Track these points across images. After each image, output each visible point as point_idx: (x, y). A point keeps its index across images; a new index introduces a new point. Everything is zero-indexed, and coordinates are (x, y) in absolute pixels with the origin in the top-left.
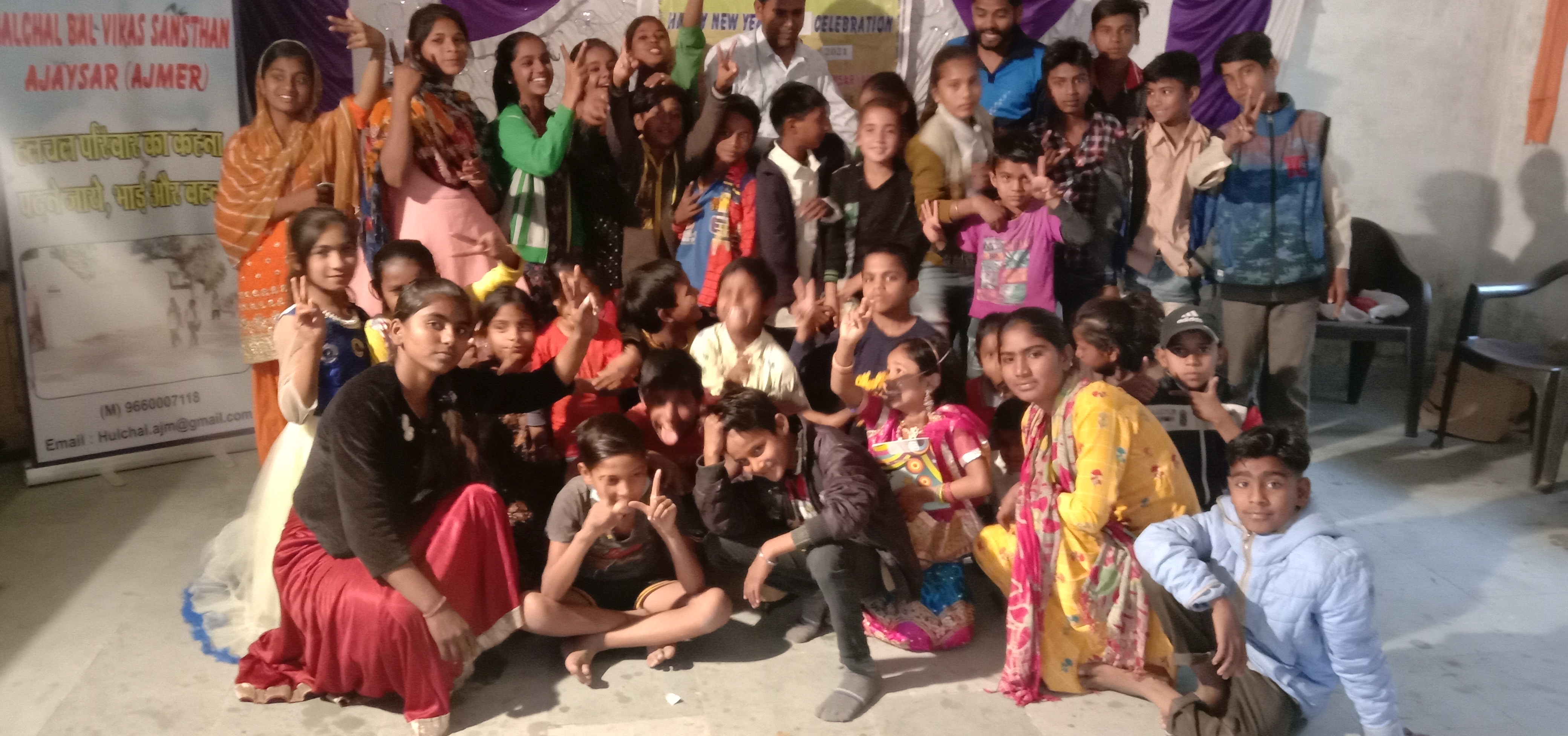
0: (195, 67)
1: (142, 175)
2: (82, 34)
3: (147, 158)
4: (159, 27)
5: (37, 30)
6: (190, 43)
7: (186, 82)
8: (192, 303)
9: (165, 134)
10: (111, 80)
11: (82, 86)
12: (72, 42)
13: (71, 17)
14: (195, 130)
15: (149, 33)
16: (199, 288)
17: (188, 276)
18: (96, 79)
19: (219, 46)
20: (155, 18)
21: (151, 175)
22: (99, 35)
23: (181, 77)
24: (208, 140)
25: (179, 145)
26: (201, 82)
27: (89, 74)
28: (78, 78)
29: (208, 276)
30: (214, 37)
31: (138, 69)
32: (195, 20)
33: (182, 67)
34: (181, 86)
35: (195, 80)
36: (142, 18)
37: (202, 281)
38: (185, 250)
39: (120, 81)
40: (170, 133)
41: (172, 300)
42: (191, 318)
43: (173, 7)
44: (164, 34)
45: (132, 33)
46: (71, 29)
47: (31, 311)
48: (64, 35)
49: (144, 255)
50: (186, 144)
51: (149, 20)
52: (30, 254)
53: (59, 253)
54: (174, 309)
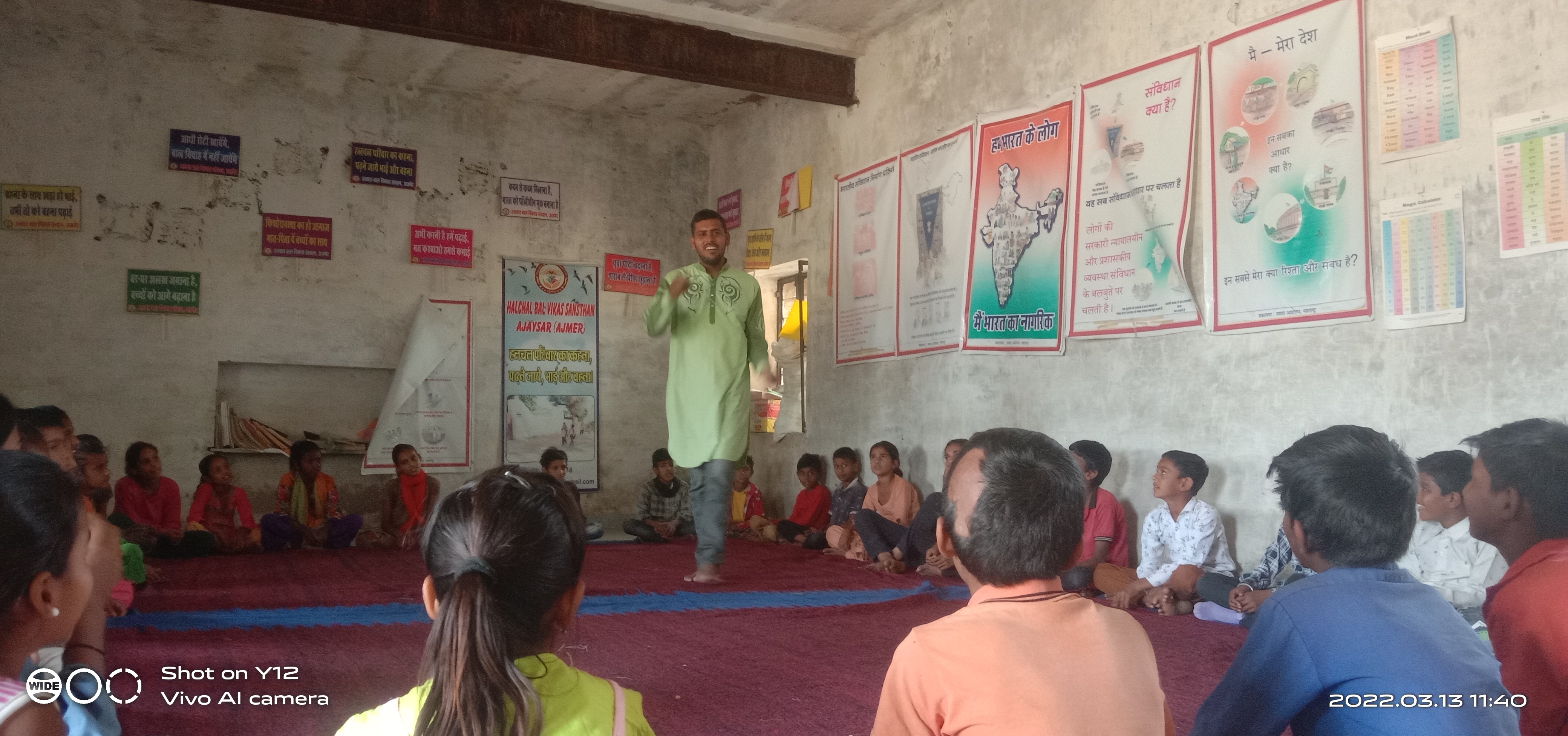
0: (580, 324)
1: (557, 368)
2: (540, 310)
3: (560, 361)
4: (568, 308)
5: (523, 308)
6: (579, 315)
7: (577, 330)
8: (573, 426)
10: (549, 328)
11: (538, 330)
12: (536, 313)
13: (536, 303)
14: (579, 350)
15: (565, 311)
16: (576, 419)
17: (572, 413)
18: (543, 328)
19: (591, 316)
20: (568, 304)
21: (560, 368)
22: (546, 310)
23: (575, 328)
24: (583, 354)
25: (572, 357)
26: (582, 330)
27: (541, 326)
28: (537, 327)
29: (580, 414)
30: (588, 312)
31: (559, 324)
32: (582, 305)
33: (575, 324)
34: (574, 332)
35: (580, 329)
36: (563, 305)
37: (577, 417)
38: (572, 402)
39: (552, 329)
40: (569, 351)
41: (564, 423)
42: (571, 433)
43: (574, 300)
44: (570, 311)
45: (558, 310)
46: (536, 308)
47: (509, 422)
48: (533, 310)
49: (554, 402)
50: (575, 356)
51: (565, 305)
52: (511, 397)
53: (522, 398)
54: (565, 428)
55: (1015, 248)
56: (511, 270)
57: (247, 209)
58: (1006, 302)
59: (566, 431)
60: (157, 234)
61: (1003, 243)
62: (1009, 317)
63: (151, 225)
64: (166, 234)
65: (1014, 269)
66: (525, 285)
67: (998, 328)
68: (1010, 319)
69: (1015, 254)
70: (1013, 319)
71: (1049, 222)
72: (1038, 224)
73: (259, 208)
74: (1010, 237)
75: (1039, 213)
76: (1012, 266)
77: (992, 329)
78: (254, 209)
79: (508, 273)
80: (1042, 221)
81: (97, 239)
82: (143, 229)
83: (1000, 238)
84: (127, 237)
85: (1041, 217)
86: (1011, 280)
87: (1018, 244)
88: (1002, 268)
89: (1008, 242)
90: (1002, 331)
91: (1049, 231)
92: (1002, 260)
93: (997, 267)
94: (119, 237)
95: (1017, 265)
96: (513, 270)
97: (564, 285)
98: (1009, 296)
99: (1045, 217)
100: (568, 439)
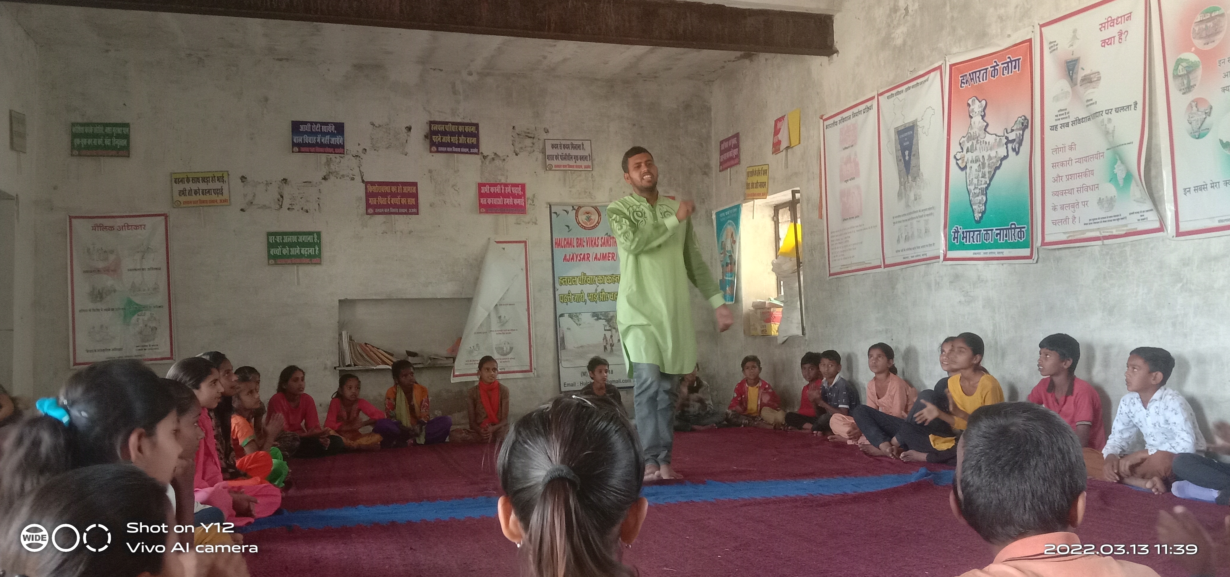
1: (596, 290)
2: (580, 244)
3: (599, 285)
4: (603, 240)
5: (567, 243)
7: (610, 258)
8: (612, 336)
9: (603, 277)
10: (588, 258)
11: (579, 261)
12: (577, 246)
13: (577, 239)
15: (600, 243)
17: (610, 326)
18: (584, 258)
20: (602, 238)
21: (599, 290)
22: (585, 244)
25: (608, 281)
27: (582, 257)
28: (579, 258)
31: (596, 255)
33: (609, 253)
34: (609, 260)
35: (613, 258)
36: (598, 238)
39: (590, 258)
40: (605, 276)
41: (605, 335)
42: (612, 342)
44: (604, 243)
45: (595, 243)
46: (577, 242)
47: (561, 335)
48: (575, 244)
49: (596, 318)
50: (610, 279)
51: (600, 238)
52: (562, 315)
53: (571, 316)
54: (605, 338)
55: (987, 170)
56: (555, 213)
57: (353, 179)
58: (981, 218)
59: (607, 341)
60: (286, 203)
61: (975, 166)
62: (984, 230)
63: (282, 197)
64: (293, 203)
65: (987, 188)
66: (568, 225)
67: (975, 241)
68: (985, 232)
69: (987, 176)
70: (988, 232)
71: (1017, 146)
72: (1007, 148)
73: (362, 178)
74: (982, 161)
75: (1007, 138)
76: (985, 186)
77: (969, 242)
78: (358, 178)
79: (554, 215)
80: (1010, 146)
81: (242, 210)
82: (276, 200)
83: (972, 162)
84: (264, 207)
85: (1008, 141)
86: (984, 198)
87: (989, 166)
88: (975, 188)
89: (980, 165)
90: (979, 243)
91: (1017, 153)
92: (975, 181)
93: (971, 188)
94: (259, 208)
95: (989, 185)
96: (558, 213)
97: (598, 223)
98: (983, 213)
99: (1013, 141)
100: (609, 347)
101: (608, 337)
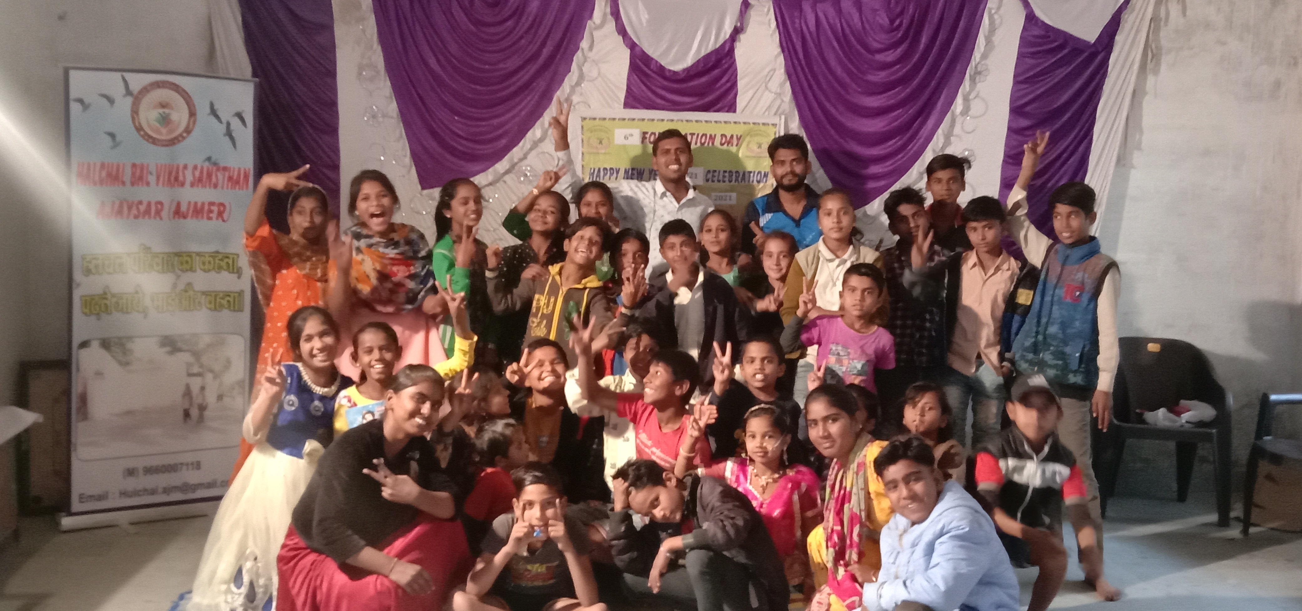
0: (222, 204)
1: (175, 286)
2: (141, 178)
3: (179, 273)
4: (197, 174)
5: (107, 174)
6: (219, 186)
7: (214, 215)
9: (194, 255)
10: (158, 213)
11: (136, 217)
12: (133, 184)
13: (134, 165)
14: (217, 252)
15: (189, 178)
16: (209, 376)
17: (201, 366)
18: (147, 212)
19: (241, 188)
20: (195, 167)
21: (181, 286)
22: (152, 179)
23: (211, 211)
24: (226, 260)
25: (204, 263)
26: (225, 216)
27: (143, 207)
28: (134, 211)
29: (215, 367)
30: (237, 182)
31: (179, 205)
32: (225, 169)
33: (212, 204)
34: (210, 218)
35: (220, 214)
36: (185, 167)
37: (211, 371)
38: (201, 346)
39: (164, 214)
40: (198, 254)
41: (187, 386)
42: (200, 401)
44: (200, 180)
45: (176, 179)
46: (133, 174)
47: (80, 389)
48: (127, 177)
49: (168, 349)
50: (209, 262)
51: (190, 168)
52: (84, 344)
53: (106, 344)
54: (188, 393)
59: (191, 398)
97: (188, 131)
100: (194, 412)
101: (195, 389)
